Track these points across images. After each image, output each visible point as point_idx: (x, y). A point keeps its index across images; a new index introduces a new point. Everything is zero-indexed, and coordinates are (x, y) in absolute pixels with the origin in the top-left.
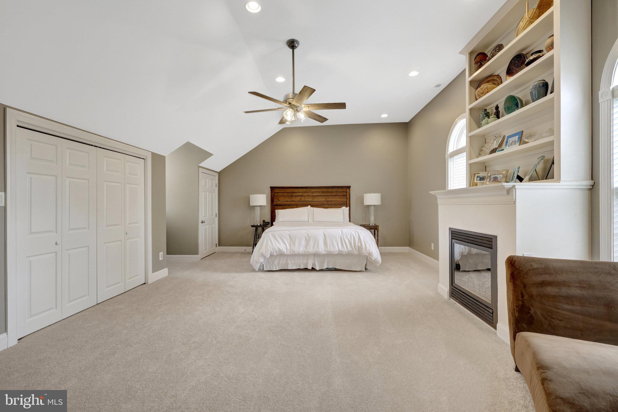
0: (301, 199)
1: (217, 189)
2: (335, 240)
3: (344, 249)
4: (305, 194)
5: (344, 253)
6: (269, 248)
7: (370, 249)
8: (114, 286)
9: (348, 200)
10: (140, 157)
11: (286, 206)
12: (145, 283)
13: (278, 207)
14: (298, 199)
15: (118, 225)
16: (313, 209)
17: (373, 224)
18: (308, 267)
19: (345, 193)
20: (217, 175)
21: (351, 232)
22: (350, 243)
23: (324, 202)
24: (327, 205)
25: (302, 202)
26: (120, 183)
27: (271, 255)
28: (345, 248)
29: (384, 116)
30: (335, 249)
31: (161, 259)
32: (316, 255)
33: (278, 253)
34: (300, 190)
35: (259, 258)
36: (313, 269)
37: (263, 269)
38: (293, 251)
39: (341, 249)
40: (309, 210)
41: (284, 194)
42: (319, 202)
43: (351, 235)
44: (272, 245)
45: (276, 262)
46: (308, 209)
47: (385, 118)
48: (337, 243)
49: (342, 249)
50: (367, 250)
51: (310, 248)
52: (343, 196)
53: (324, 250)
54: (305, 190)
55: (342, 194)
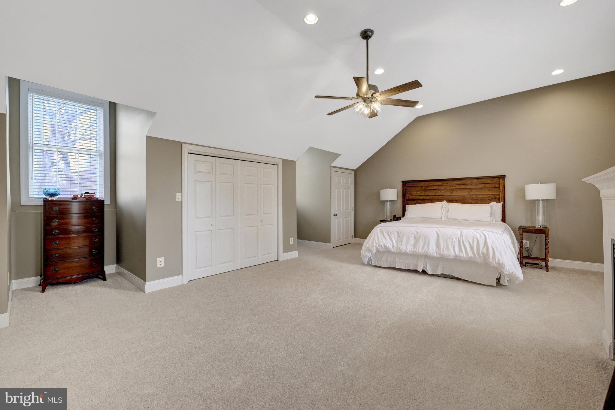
0: (436, 193)
1: (353, 185)
2: (451, 241)
3: (462, 254)
4: (441, 188)
5: (463, 259)
6: (375, 244)
7: (500, 258)
8: (252, 259)
9: (501, 193)
10: (274, 164)
11: (419, 201)
12: (277, 260)
13: (411, 202)
14: (433, 193)
15: (255, 214)
16: (449, 205)
17: (542, 227)
18: (418, 268)
19: (497, 185)
20: (353, 172)
21: (474, 234)
22: (472, 248)
23: (466, 196)
24: (470, 200)
25: (437, 197)
26: (257, 184)
27: (378, 251)
28: (464, 253)
29: (558, 72)
30: (450, 253)
31: (291, 243)
32: (426, 257)
33: (384, 249)
34: (435, 183)
35: (366, 252)
36: (424, 272)
37: (372, 263)
38: (400, 249)
39: (457, 253)
40: (444, 207)
41: (417, 189)
42: (459, 196)
43: (473, 238)
44: (378, 241)
45: (384, 259)
46: (442, 205)
47: (558, 75)
48: (453, 245)
49: (459, 253)
50: (495, 260)
51: (418, 248)
52: (494, 188)
53: (435, 252)
54: (441, 183)
55: (493, 186)
